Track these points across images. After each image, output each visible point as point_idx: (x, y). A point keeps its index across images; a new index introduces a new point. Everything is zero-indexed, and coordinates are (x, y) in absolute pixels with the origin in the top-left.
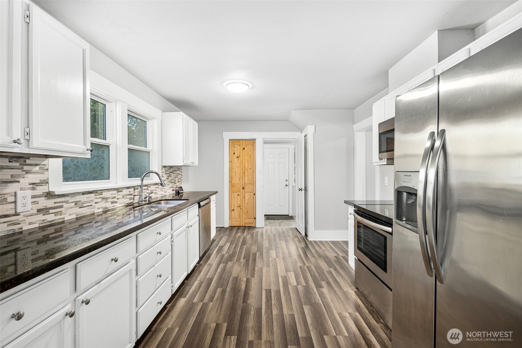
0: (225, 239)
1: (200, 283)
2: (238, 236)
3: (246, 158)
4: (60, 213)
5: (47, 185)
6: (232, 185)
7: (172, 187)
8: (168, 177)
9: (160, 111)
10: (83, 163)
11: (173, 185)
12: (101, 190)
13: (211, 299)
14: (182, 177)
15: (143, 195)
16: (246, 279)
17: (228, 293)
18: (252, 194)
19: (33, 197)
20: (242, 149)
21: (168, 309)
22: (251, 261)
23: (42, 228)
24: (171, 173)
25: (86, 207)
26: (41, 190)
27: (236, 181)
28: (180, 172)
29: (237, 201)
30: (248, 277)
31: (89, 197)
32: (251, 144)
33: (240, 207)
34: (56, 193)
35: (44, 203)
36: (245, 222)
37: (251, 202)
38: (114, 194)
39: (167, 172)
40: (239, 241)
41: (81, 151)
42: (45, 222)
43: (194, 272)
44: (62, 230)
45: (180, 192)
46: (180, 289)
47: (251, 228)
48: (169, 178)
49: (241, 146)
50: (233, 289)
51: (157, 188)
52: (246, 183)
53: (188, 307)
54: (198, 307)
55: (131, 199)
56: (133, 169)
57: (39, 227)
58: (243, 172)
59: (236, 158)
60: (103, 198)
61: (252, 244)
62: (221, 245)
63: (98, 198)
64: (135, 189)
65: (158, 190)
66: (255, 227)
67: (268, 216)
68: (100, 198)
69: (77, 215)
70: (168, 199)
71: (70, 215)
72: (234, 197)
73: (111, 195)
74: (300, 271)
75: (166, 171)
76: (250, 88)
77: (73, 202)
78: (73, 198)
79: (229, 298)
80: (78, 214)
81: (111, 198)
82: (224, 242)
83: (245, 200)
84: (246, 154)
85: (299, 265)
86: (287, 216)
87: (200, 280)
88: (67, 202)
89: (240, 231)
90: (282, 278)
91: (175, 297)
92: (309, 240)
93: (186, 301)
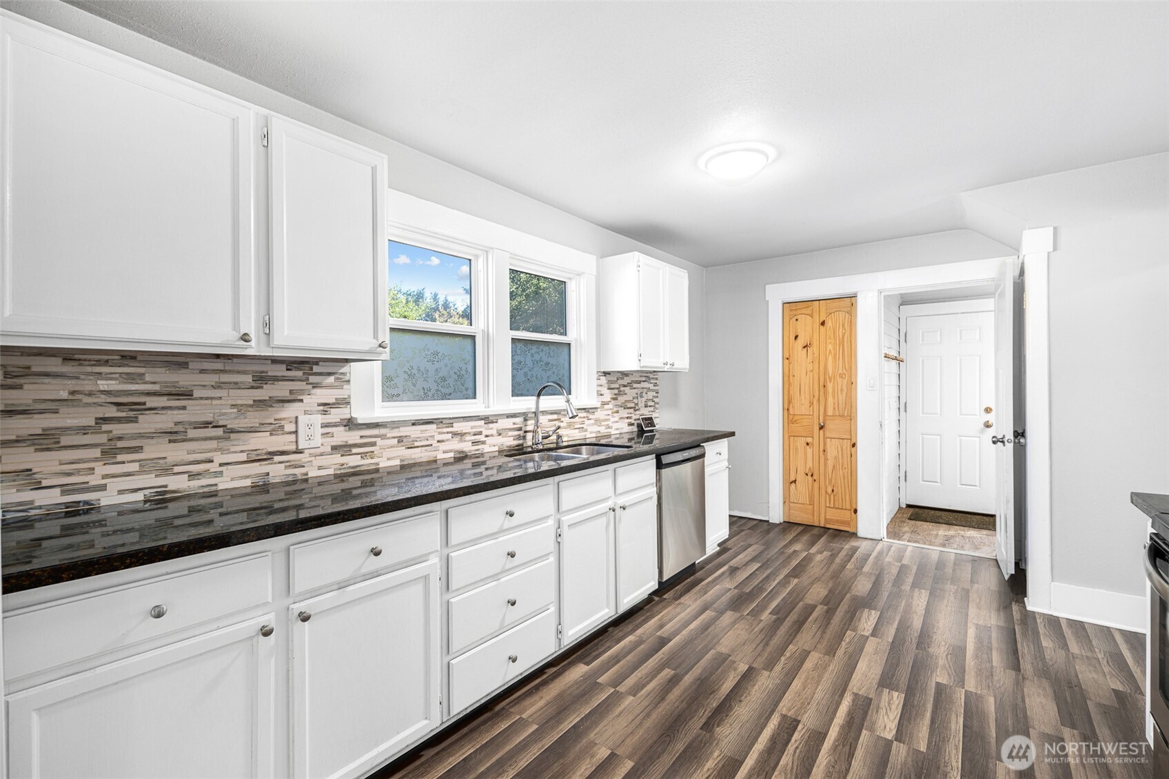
0: (754, 551)
1: (636, 641)
2: (791, 551)
3: (830, 347)
4: (371, 455)
5: (349, 406)
6: (791, 417)
7: (628, 418)
8: (615, 396)
9: (594, 257)
10: (422, 369)
11: (631, 413)
12: (450, 418)
13: (634, 691)
14: (657, 397)
15: (540, 433)
16: (746, 669)
17: (682, 688)
18: (848, 444)
19: (324, 426)
20: (817, 324)
21: (545, 677)
22: (790, 624)
23: (340, 477)
24: (625, 386)
25: (420, 448)
26: (336, 415)
27: (801, 407)
28: (651, 386)
29: (805, 459)
30: (755, 665)
31: (426, 430)
32: (845, 310)
33: (812, 475)
34: (360, 421)
35: (342, 436)
36: (824, 515)
37: (845, 465)
38: (480, 426)
39: (613, 386)
40: (790, 562)
41: (367, 348)
42: (345, 468)
43: (641, 612)
44: (376, 484)
45: (645, 429)
46: (589, 643)
47: (843, 534)
48: (619, 398)
49: (816, 316)
50: (699, 682)
51: (585, 419)
52: (830, 412)
53: (581, 688)
54: (600, 697)
55: (519, 437)
56: (528, 379)
57: (334, 474)
58: (822, 384)
59: (800, 347)
60: (455, 434)
61: (818, 579)
62: (736, 566)
63: (445, 433)
64: (527, 418)
65: (587, 422)
66: (854, 535)
67: (921, 511)
68: (448, 433)
69: (401, 461)
70: (615, 442)
71: (388, 459)
72: (797, 449)
73: (472, 428)
74: (932, 699)
75: (610, 382)
76: (770, 160)
77: (394, 438)
78: (393, 431)
79: (676, 701)
80: (404, 458)
81: (472, 434)
82: (748, 559)
83: (826, 460)
84: (830, 338)
85: (939, 680)
86: (987, 519)
87: (640, 637)
88: (383, 437)
89: (805, 538)
90: (853, 701)
91: (571, 656)
92: (1029, 608)
93: (586, 672)
